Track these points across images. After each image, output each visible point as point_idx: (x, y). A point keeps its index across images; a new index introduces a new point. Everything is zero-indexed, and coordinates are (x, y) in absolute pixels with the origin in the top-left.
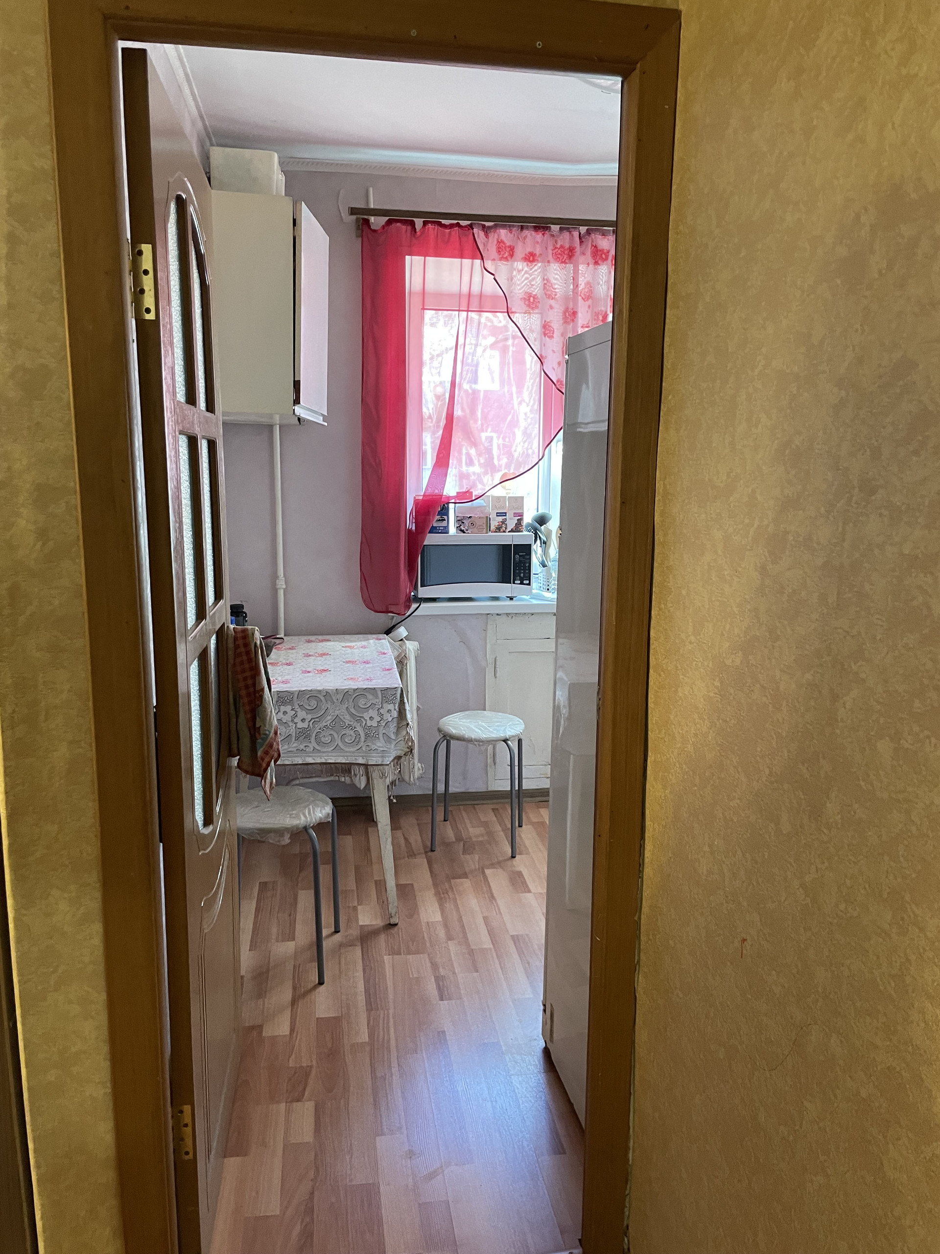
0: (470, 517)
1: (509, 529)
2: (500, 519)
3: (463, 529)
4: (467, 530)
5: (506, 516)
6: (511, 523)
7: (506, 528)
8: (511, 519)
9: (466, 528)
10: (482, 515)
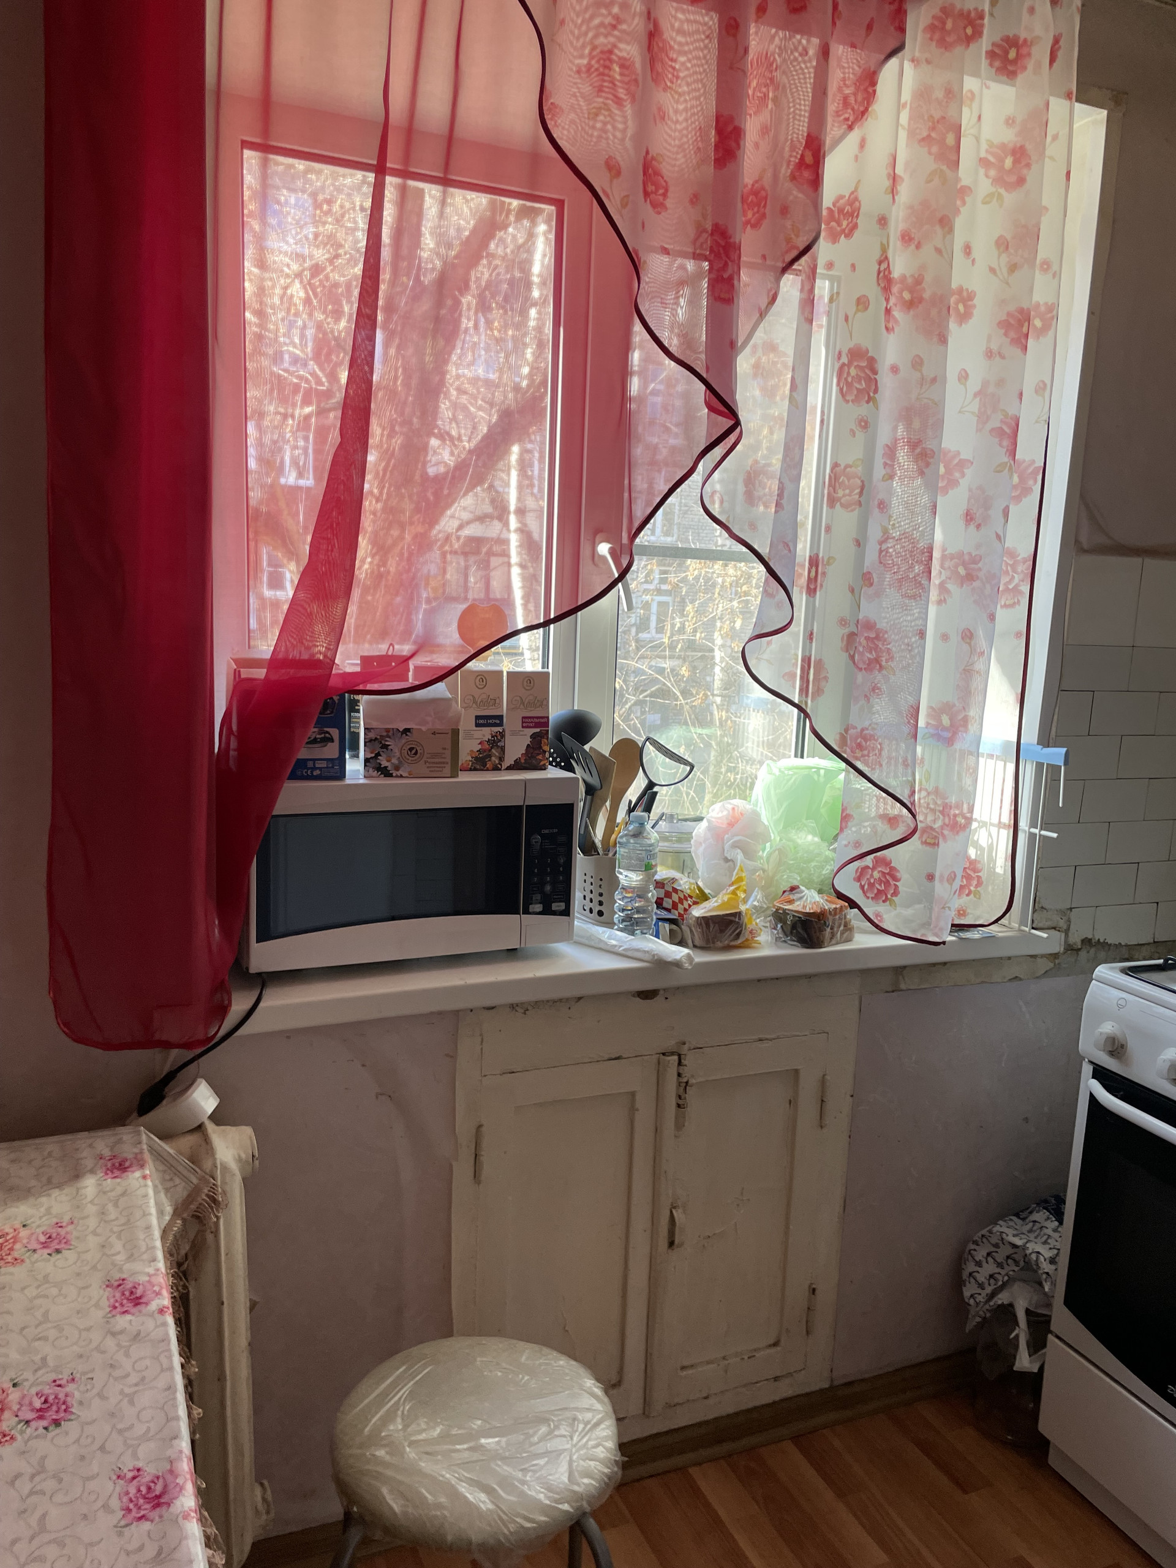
0: (407, 731)
1: (509, 760)
2: (486, 733)
3: (384, 763)
4: (397, 768)
5: (501, 724)
6: (516, 746)
7: (501, 759)
8: (514, 733)
9: (395, 761)
10: (438, 726)
